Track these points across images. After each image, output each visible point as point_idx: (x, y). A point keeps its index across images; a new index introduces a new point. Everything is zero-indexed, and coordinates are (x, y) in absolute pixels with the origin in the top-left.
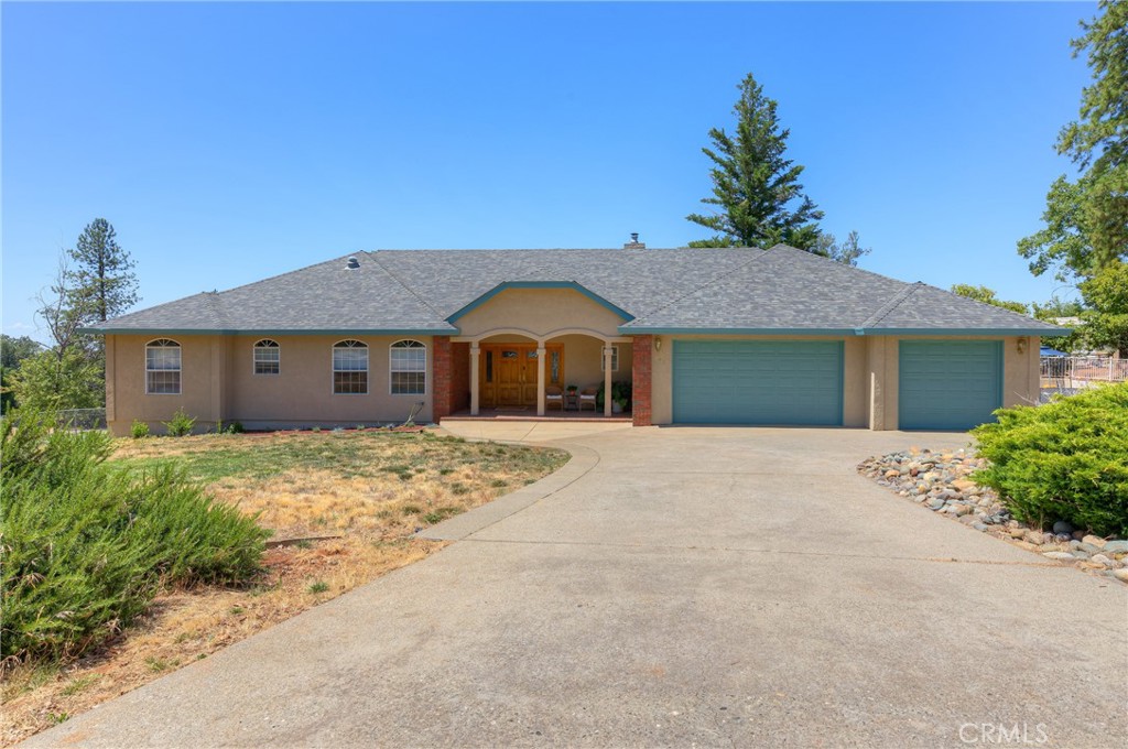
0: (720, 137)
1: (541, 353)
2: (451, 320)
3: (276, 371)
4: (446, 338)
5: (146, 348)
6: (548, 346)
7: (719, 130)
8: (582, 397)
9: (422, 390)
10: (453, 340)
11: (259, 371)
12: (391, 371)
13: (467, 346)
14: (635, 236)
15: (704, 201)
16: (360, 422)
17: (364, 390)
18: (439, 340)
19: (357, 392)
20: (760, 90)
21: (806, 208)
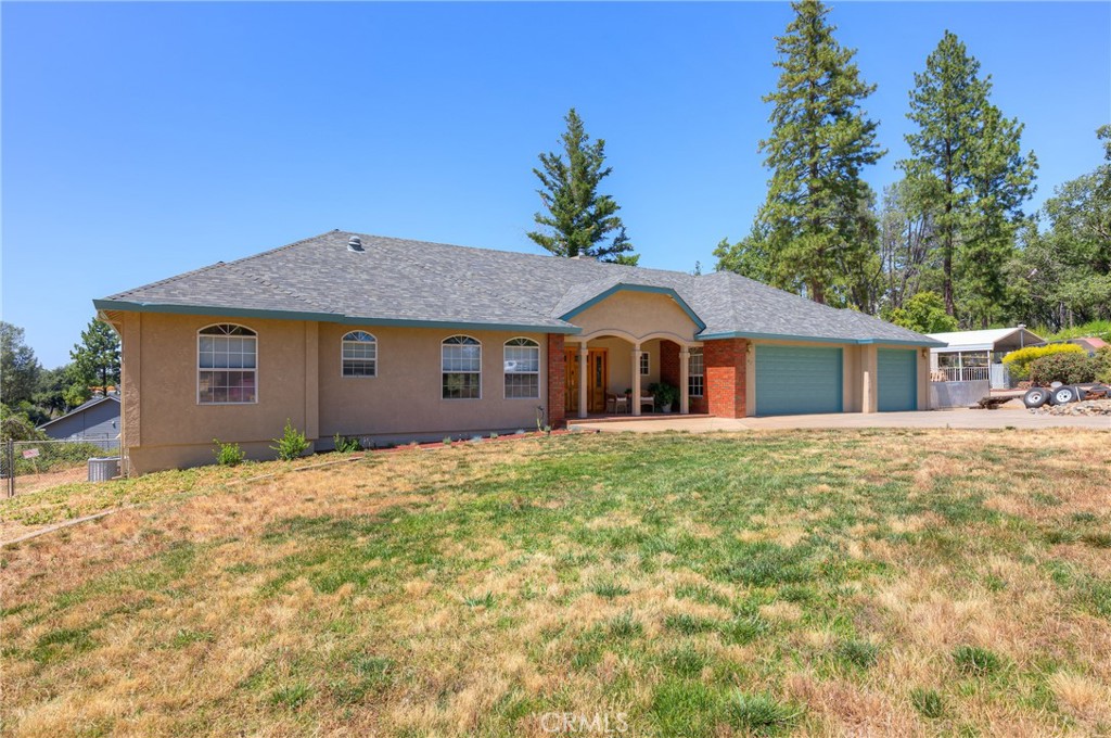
2: (564, 318)
3: (371, 372)
4: (561, 336)
5: (199, 336)
9: (535, 393)
11: (347, 372)
12: (505, 372)
16: (494, 430)
17: (475, 395)
18: (553, 339)
19: (468, 397)
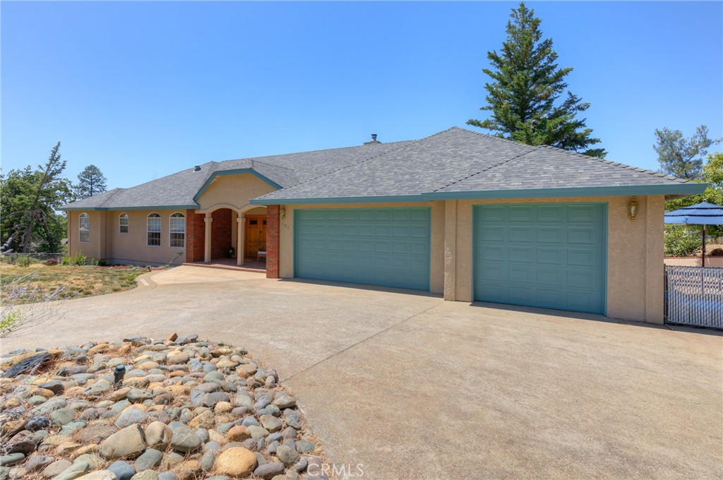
0: (493, 57)
1: (240, 222)
2: (194, 199)
3: (127, 231)
4: (193, 210)
6: (246, 216)
7: (492, 52)
8: (259, 252)
9: (183, 246)
10: (197, 212)
12: (170, 232)
13: (203, 216)
14: (374, 136)
15: (483, 109)
17: (159, 244)
18: (190, 211)
19: (156, 244)
20: (531, 14)
21: (572, 102)
